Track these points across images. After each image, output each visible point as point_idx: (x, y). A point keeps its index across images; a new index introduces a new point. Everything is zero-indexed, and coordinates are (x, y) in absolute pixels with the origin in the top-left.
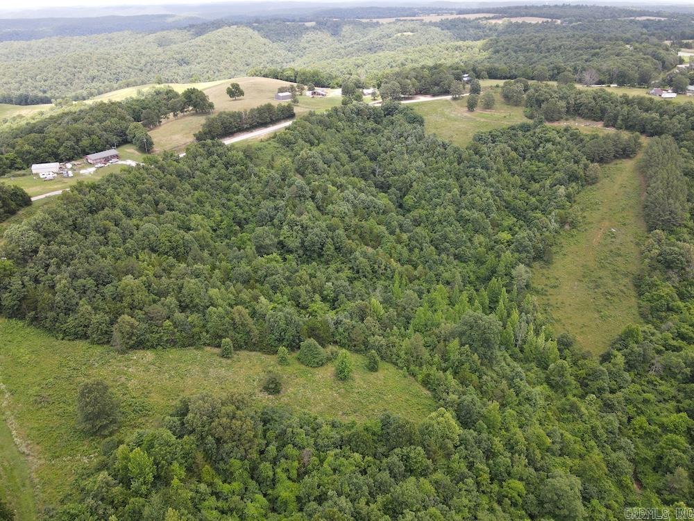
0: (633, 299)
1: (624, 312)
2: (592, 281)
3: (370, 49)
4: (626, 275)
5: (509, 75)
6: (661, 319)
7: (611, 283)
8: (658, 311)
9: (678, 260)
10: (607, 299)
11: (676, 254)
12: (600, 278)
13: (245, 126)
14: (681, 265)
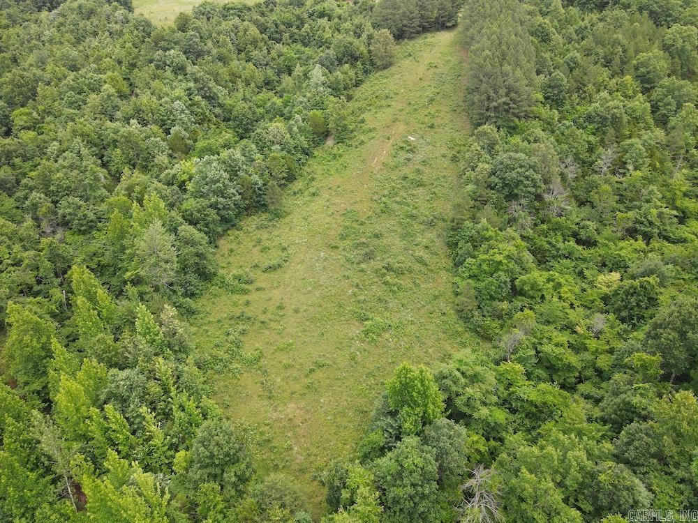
0: (444, 276)
1: (422, 312)
2: (358, 246)
4: (431, 224)
6: (500, 317)
7: (399, 244)
8: (492, 298)
9: (527, 178)
10: (386, 283)
11: (521, 167)
12: (377, 236)
14: (533, 190)
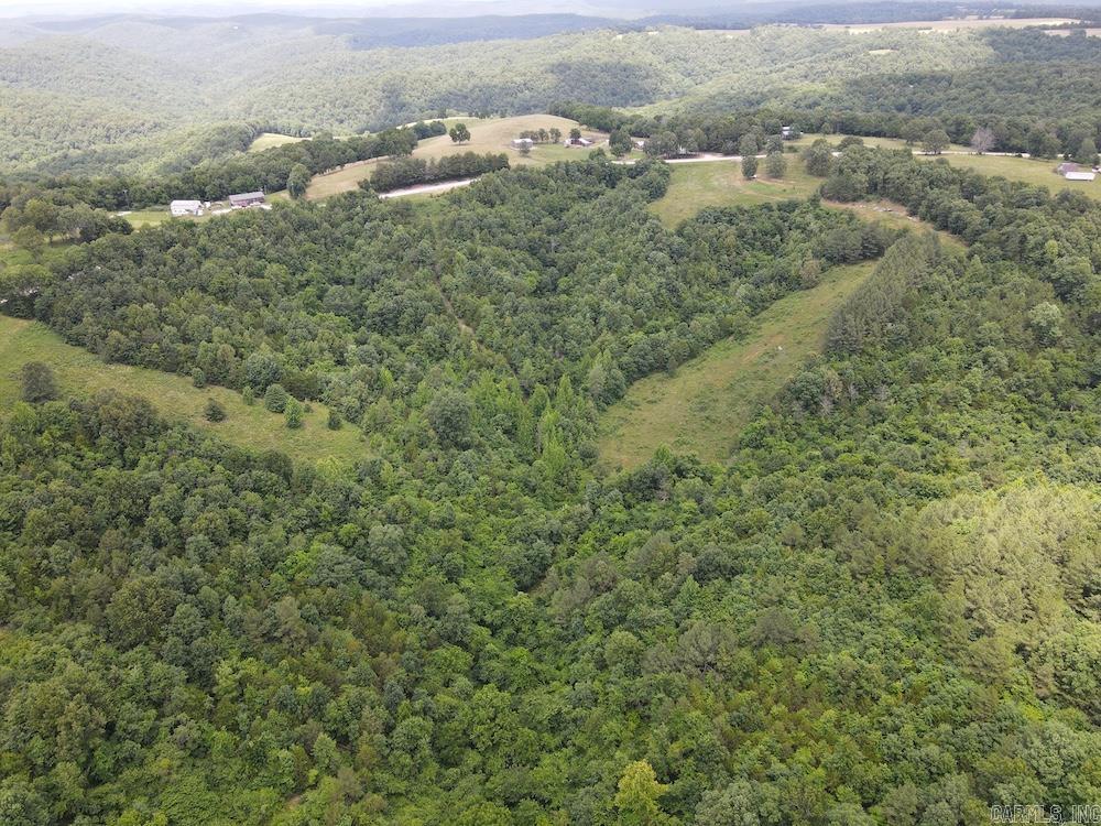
1: (712, 443)
2: (701, 403)
3: (806, 77)
5: (874, 131)
7: (724, 408)
9: (807, 389)
10: (702, 424)
12: (715, 400)
13: (427, 177)
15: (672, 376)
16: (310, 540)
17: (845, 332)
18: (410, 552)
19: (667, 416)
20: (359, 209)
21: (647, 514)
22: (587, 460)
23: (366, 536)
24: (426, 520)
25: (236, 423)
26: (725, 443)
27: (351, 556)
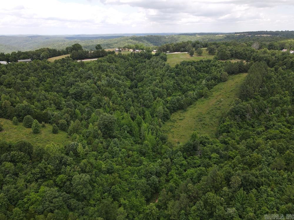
2: (199, 119)
4: (217, 118)
7: (208, 120)
10: (202, 126)
12: (204, 118)
13: (90, 56)
14: (242, 113)
15: (185, 111)
16: (40, 185)
17: (247, 91)
18: (93, 187)
19: (188, 124)
20: (66, 63)
21: (195, 161)
22: (164, 141)
23: (70, 180)
24: (100, 170)
25: (8, 133)
26: (213, 132)
27: (62, 192)
